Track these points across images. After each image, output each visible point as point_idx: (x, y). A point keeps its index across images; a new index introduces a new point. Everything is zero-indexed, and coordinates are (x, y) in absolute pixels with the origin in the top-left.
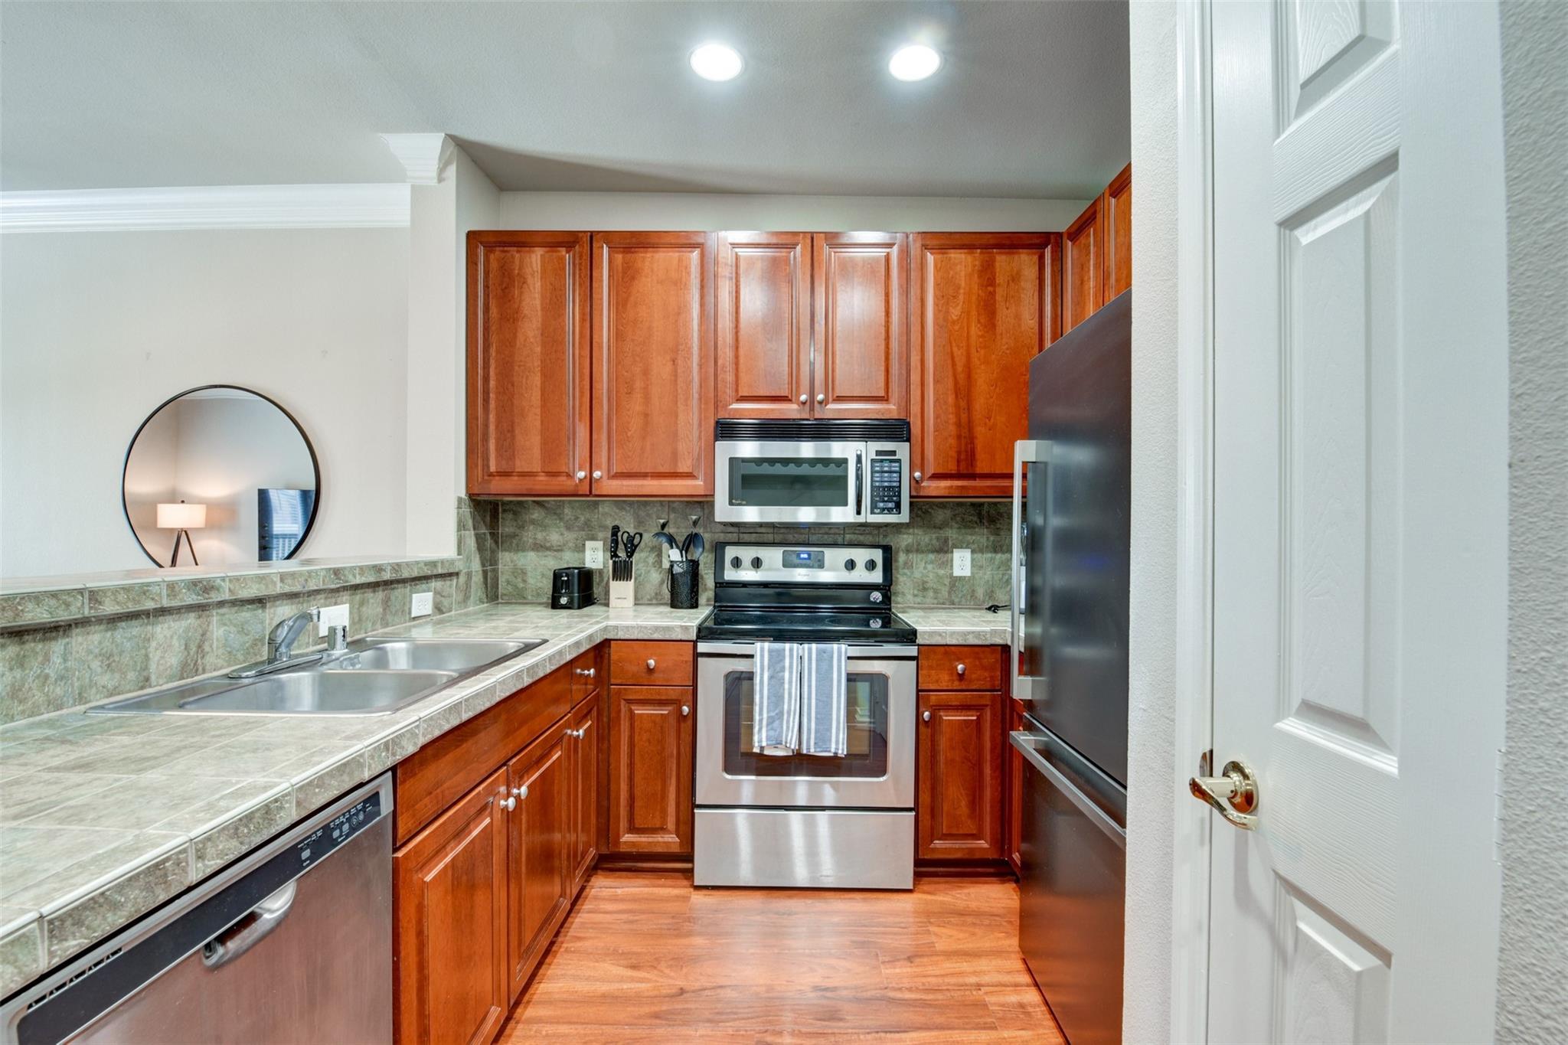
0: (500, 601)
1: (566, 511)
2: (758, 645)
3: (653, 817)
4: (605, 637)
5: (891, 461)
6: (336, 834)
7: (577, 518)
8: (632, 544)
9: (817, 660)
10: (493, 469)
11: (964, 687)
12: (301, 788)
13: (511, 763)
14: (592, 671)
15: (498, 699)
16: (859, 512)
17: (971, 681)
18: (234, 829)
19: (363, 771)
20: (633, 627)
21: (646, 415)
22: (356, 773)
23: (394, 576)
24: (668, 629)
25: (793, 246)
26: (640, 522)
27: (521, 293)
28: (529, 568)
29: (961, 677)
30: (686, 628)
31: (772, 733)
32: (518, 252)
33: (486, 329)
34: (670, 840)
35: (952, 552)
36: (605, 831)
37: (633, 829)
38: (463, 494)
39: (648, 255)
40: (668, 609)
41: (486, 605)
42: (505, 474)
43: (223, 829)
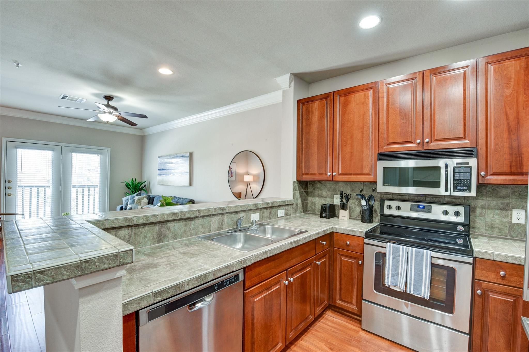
0: (308, 212)
1: (328, 185)
2: (388, 244)
3: (348, 297)
4: (332, 231)
5: (465, 167)
6: (225, 284)
7: (331, 187)
8: (348, 197)
9: (415, 255)
10: (303, 172)
11: (505, 283)
12: (215, 271)
13: (288, 270)
14: (325, 243)
15: (282, 251)
16: (446, 191)
17: (510, 281)
18: (197, 279)
19: (233, 268)
20: (342, 229)
21: (352, 153)
22: (231, 269)
23: (272, 205)
24: (354, 231)
25: (414, 78)
26: (353, 190)
27: (312, 117)
28: (316, 203)
29: (503, 278)
30: (361, 232)
31: (393, 281)
32: (311, 103)
33: (302, 129)
34: (354, 308)
35: (512, 210)
36: (331, 296)
37: (340, 299)
38: (295, 180)
39: (353, 95)
40: (360, 222)
41: (303, 213)
42: (307, 174)
43: (194, 279)
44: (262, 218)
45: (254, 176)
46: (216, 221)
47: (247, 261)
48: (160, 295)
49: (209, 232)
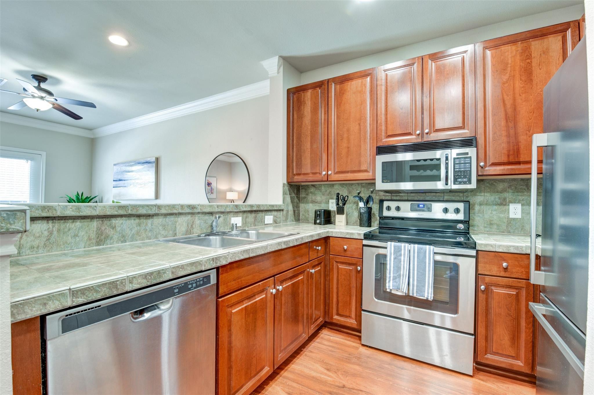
0: (300, 221)
1: (323, 188)
2: (389, 243)
3: (346, 311)
4: (327, 235)
5: (465, 158)
6: (190, 286)
7: (326, 191)
8: (344, 200)
9: (418, 253)
10: (295, 173)
11: (507, 276)
12: (174, 268)
13: (276, 276)
14: (320, 248)
15: (268, 251)
16: (447, 184)
17: (512, 273)
18: (145, 276)
19: (202, 266)
20: (338, 232)
21: (348, 148)
22: (199, 267)
24: (352, 234)
25: (413, 64)
26: (350, 192)
27: (304, 108)
28: (310, 210)
29: (506, 269)
30: (359, 234)
31: (395, 284)
32: (303, 93)
33: (293, 122)
34: (353, 322)
35: (509, 205)
36: (327, 312)
37: (338, 314)
38: (285, 182)
39: (349, 83)
40: (359, 227)
41: (294, 222)
42: (299, 174)
43: (140, 275)
44: (245, 223)
45: (239, 193)
46: (183, 222)
47: (221, 260)
48: (83, 294)
49: (174, 236)
